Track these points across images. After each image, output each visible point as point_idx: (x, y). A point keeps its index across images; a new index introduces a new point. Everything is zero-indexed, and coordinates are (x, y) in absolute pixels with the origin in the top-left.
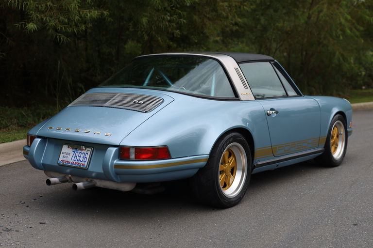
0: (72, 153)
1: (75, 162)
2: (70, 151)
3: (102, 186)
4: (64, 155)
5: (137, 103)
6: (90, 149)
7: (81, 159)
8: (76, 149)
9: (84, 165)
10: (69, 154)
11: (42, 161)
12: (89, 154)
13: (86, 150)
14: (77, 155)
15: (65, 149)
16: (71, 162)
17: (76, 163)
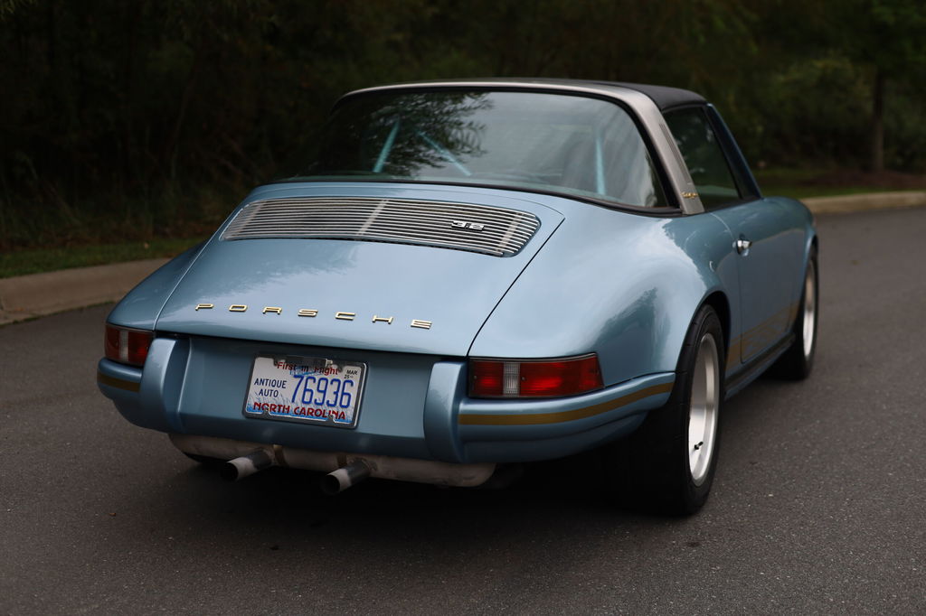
0: (292, 383)
1: (307, 407)
2: (284, 374)
3: (392, 476)
4: (264, 387)
5: (466, 229)
6: (358, 369)
7: (330, 397)
8: (305, 368)
9: (342, 416)
10: (283, 384)
11: (179, 409)
12: (356, 384)
13: (345, 372)
14: (311, 385)
15: (264, 368)
16: (293, 407)
17: (311, 412)
